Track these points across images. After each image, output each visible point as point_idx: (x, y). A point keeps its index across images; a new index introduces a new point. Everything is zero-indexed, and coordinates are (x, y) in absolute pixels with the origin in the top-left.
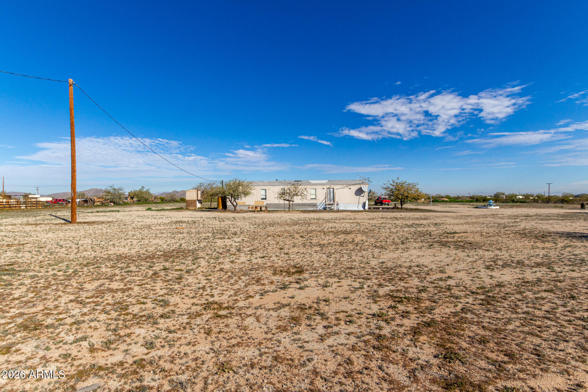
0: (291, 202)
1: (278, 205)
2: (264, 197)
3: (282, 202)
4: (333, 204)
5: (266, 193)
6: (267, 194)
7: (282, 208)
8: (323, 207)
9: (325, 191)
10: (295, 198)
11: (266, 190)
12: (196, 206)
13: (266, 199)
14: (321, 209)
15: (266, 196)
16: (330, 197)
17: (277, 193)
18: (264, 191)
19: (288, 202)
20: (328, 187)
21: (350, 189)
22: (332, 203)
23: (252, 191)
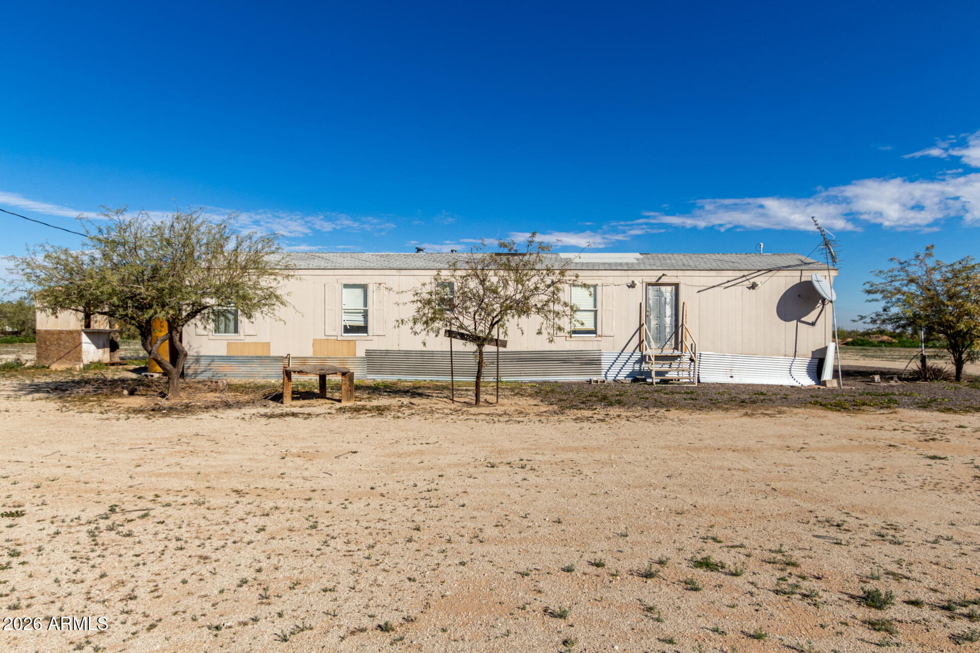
0: (488, 348)
1: (422, 360)
2: (358, 321)
3: (439, 343)
4: (673, 358)
5: (365, 304)
6: (370, 307)
7: (438, 374)
8: (628, 369)
9: (637, 295)
10: (512, 322)
11: (364, 287)
12: (79, 359)
13: (363, 329)
14: (621, 377)
15: (365, 315)
16: (660, 327)
17: (410, 297)
18: (360, 292)
19: (472, 347)
20: (652, 276)
21: (754, 286)
22: (668, 351)
23: (282, 286)
